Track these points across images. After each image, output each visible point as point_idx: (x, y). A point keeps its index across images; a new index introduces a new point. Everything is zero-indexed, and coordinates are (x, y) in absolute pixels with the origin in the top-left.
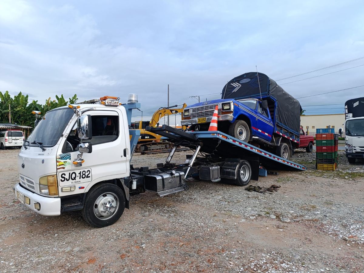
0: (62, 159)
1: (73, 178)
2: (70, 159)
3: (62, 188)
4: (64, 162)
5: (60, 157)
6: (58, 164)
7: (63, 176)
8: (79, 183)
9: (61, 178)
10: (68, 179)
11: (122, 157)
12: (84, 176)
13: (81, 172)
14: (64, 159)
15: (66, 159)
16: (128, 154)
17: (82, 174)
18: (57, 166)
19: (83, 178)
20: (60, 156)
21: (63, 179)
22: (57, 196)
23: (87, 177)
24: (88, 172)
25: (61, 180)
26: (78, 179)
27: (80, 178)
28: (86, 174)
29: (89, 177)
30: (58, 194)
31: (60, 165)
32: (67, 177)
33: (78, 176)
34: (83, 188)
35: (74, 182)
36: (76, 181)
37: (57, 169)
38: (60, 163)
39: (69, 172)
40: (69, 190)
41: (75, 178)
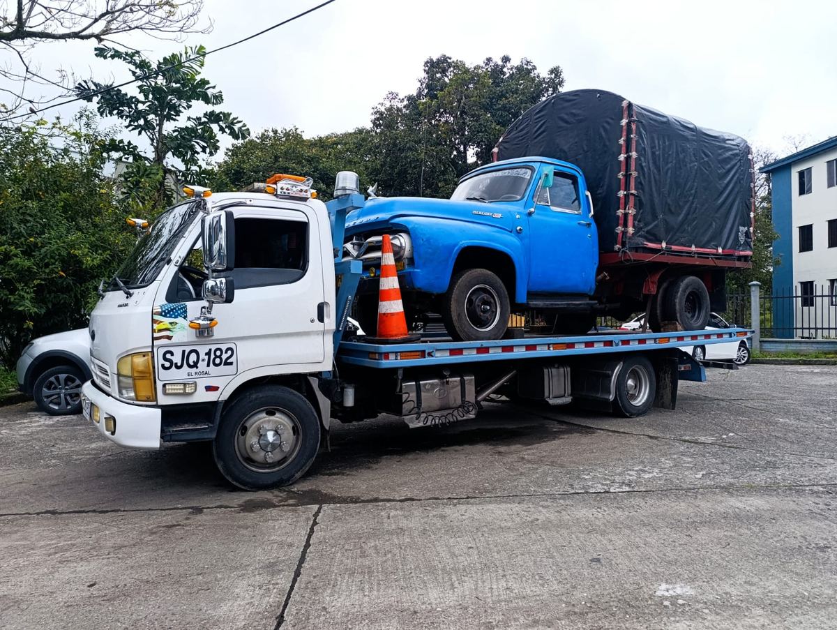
0: (165, 316)
1: (192, 363)
2: (185, 317)
3: (164, 386)
4: (171, 323)
5: (160, 310)
6: (156, 326)
7: (168, 356)
8: (206, 376)
9: (162, 361)
10: (179, 364)
11: (312, 321)
12: (218, 361)
13: (210, 350)
14: (171, 317)
15: (176, 317)
16: (329, 316)
18: (153, 331)
19: (216, 365)
20: (161, 308)
21: (167, 364)
22: (154, 403)
23: (226, 364)
24: (229, 352)
25: (163, 366)
26: (202, 366)
27: (208, 365)
28: (224, 357)
29: (231, 364)
30: (156, 400)
31: (160, 331)
32: (177, 359)
33: (203, 360)
34: (216, 389)
35: (193, 374)
36: (198, 370)
37: (154, 339)
38: (162, 326)
39: (184, 348)
40: (182, 391)
41: (195, 365)
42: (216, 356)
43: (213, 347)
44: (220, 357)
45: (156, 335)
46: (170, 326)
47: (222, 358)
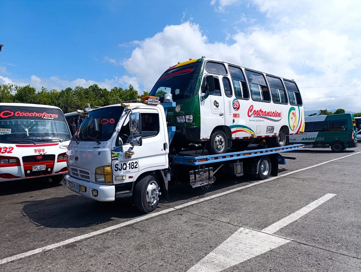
0: (115, 151)
1: (124, 168)
2: (122, 152)
3: (116, 177)
4: (117, 154)
5: (114, 149)
6: (113, 155)
7: (117, 166)
8: (129, 172)
9: (115, 168)
10: (120, 169)
11: (162, 150)
12: (133, 167)
13: (130, 163)
14: (117, 152)
15: (119, 151)
16: (167, 149)
17: (131, 165)
18: (112, 157)
19: (132, 168)
21: (117, 169)
22: (112, 184)
23: (136, 168)
24: (136, 163)
25: (115, 170)
26: (128, 168)
27: (130, 169)
28: (135, 165)
29: (137, 168)
30: (113, 183)
31: (114, 157)
32: (119, 167)
33: (128, 167)
34: (132, 177)
35: (125, 172)
36: (126, 171)
37: (112, 160)
38: (115, 155)
39: (121, 163)
40: (121, 179)
41: (126, 169)
42: (132, 165)
43: (131, 162)
44: (133, 165)
45: (113, 159)
46: (117, 155)
47: (134, 166)
